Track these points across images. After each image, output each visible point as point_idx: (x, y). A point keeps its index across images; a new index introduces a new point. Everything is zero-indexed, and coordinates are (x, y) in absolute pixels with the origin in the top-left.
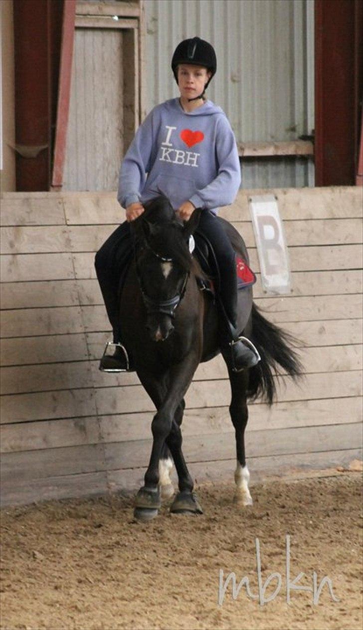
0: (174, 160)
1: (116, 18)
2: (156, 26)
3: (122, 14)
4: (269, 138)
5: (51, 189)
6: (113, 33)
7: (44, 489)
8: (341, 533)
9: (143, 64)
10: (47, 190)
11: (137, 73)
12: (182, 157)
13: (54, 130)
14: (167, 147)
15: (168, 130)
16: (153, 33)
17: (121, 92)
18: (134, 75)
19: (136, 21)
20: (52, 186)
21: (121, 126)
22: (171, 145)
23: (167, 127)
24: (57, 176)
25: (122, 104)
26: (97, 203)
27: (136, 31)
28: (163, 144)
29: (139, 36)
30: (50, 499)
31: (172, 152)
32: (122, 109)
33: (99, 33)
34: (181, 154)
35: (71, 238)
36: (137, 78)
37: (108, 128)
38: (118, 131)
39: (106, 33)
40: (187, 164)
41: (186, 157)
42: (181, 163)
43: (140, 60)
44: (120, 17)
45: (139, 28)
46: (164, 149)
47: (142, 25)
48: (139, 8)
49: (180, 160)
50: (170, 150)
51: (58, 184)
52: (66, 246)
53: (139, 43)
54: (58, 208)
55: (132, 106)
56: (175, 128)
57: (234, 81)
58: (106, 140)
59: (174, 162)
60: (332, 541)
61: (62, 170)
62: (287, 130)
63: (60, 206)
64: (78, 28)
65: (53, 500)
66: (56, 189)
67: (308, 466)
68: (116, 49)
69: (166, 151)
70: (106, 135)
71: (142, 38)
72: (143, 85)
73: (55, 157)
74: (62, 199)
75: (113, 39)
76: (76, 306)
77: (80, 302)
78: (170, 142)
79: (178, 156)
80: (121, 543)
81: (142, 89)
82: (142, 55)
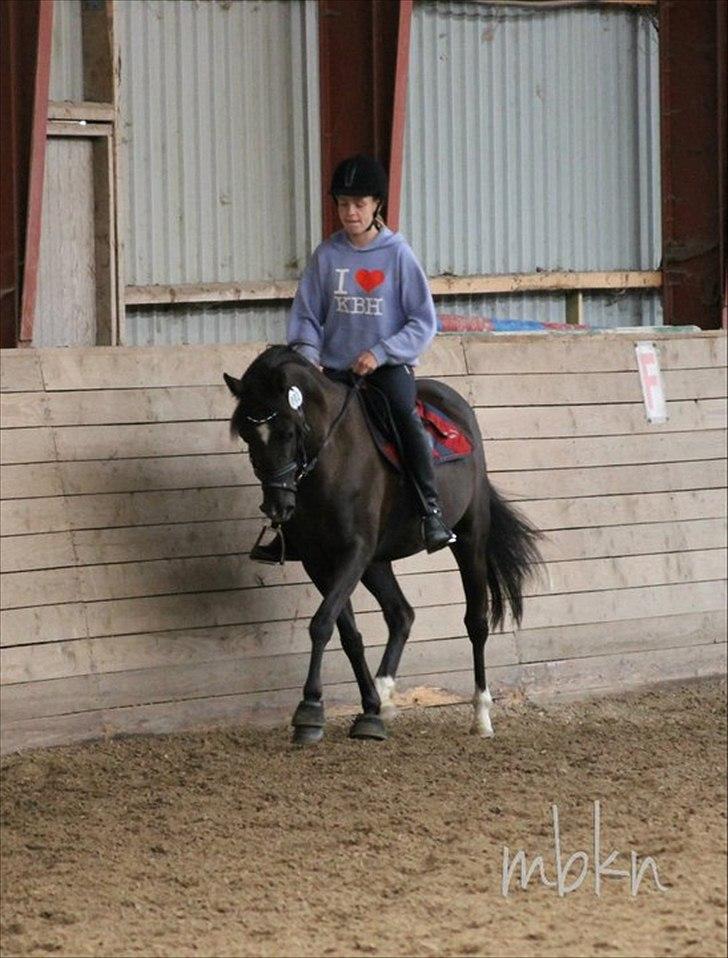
0: (353, 310)
1: (83, 123)
2: (131, 133)
3: (94, 117)
4: (266, 278)
5: (19, 344)
6: (82, 143)
7: (28, 733)
8: (434, 783)
9: (118, 181)
10: (13, 345)
11: (111, 193)
12: (362, 305)
13: (22, 269)
14: (343, 296)
15: (339, 274)
16: (128, 142)
17: (91, 220)
18: (108, 196)
19: (110, 126)
20: (21, 341)
21: (93, 263)
22: (346, 293)
23: (338, 270)
24: (25, 326)
25: (93, 233)
26: (80, 362)
27: (110, 139)
28: (336, 292)
29: (114, 146)
30: (35, 748)
31: (349, 301)
32: (93, 241)
33: (65, 143)
34: (359, 301)
35: (51, 408)
36: (112, 200)
37: (77, 265)
38: (89, 269)
39: (73, 142)
40: (368, 313)
41: (366, 305)
42: (362, 312)
43: (115, 176)
44: (88, 122)
45: (113, 136)
46: (339, 299)
47: (117, 131)
48: (114, 109)
49: (360, 308)
50: (346, 299)
51: (26, 338)
52: (46, 419)
53: (114, 154)
54: (34, 369)
55: (106, 236)
56: (347, 270)
57: (223, 203)
58: (75, 281)
59: (353, 312)
60: (432, 794)
61: (32, 319)
62: (287, 266)
63: (37, 367)
64: (50, 137)
65: (38, 749)
66: (24, 344)
67: (339, 700)
68: (85, 164)
69: (342, 300)
70: (74, 274)
71: (118, 148)
72: (119, 209)
73: (24, 304)
74: (39, 357)
75: (82, 149)
76: (59, 496)
77: (64, 491)
78: (344, 289)
79: (356, 305)
80: (164, 800)
81: (119, 215)
82: (118, 170)
